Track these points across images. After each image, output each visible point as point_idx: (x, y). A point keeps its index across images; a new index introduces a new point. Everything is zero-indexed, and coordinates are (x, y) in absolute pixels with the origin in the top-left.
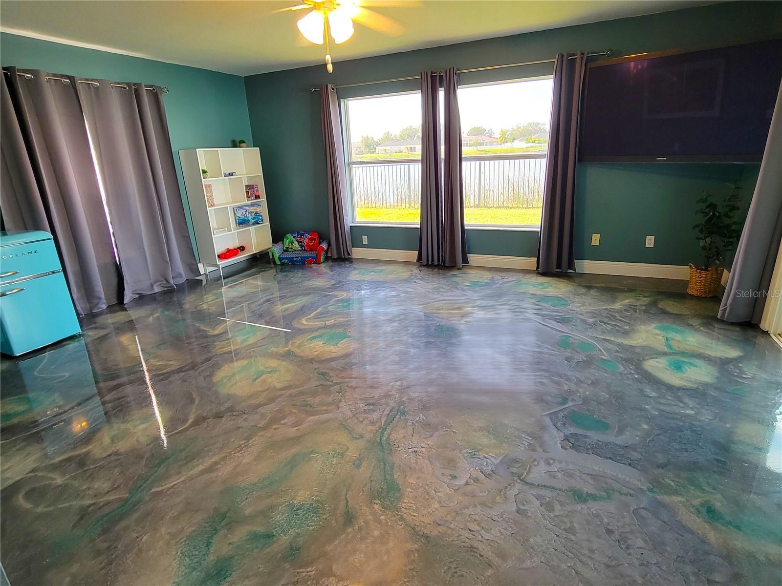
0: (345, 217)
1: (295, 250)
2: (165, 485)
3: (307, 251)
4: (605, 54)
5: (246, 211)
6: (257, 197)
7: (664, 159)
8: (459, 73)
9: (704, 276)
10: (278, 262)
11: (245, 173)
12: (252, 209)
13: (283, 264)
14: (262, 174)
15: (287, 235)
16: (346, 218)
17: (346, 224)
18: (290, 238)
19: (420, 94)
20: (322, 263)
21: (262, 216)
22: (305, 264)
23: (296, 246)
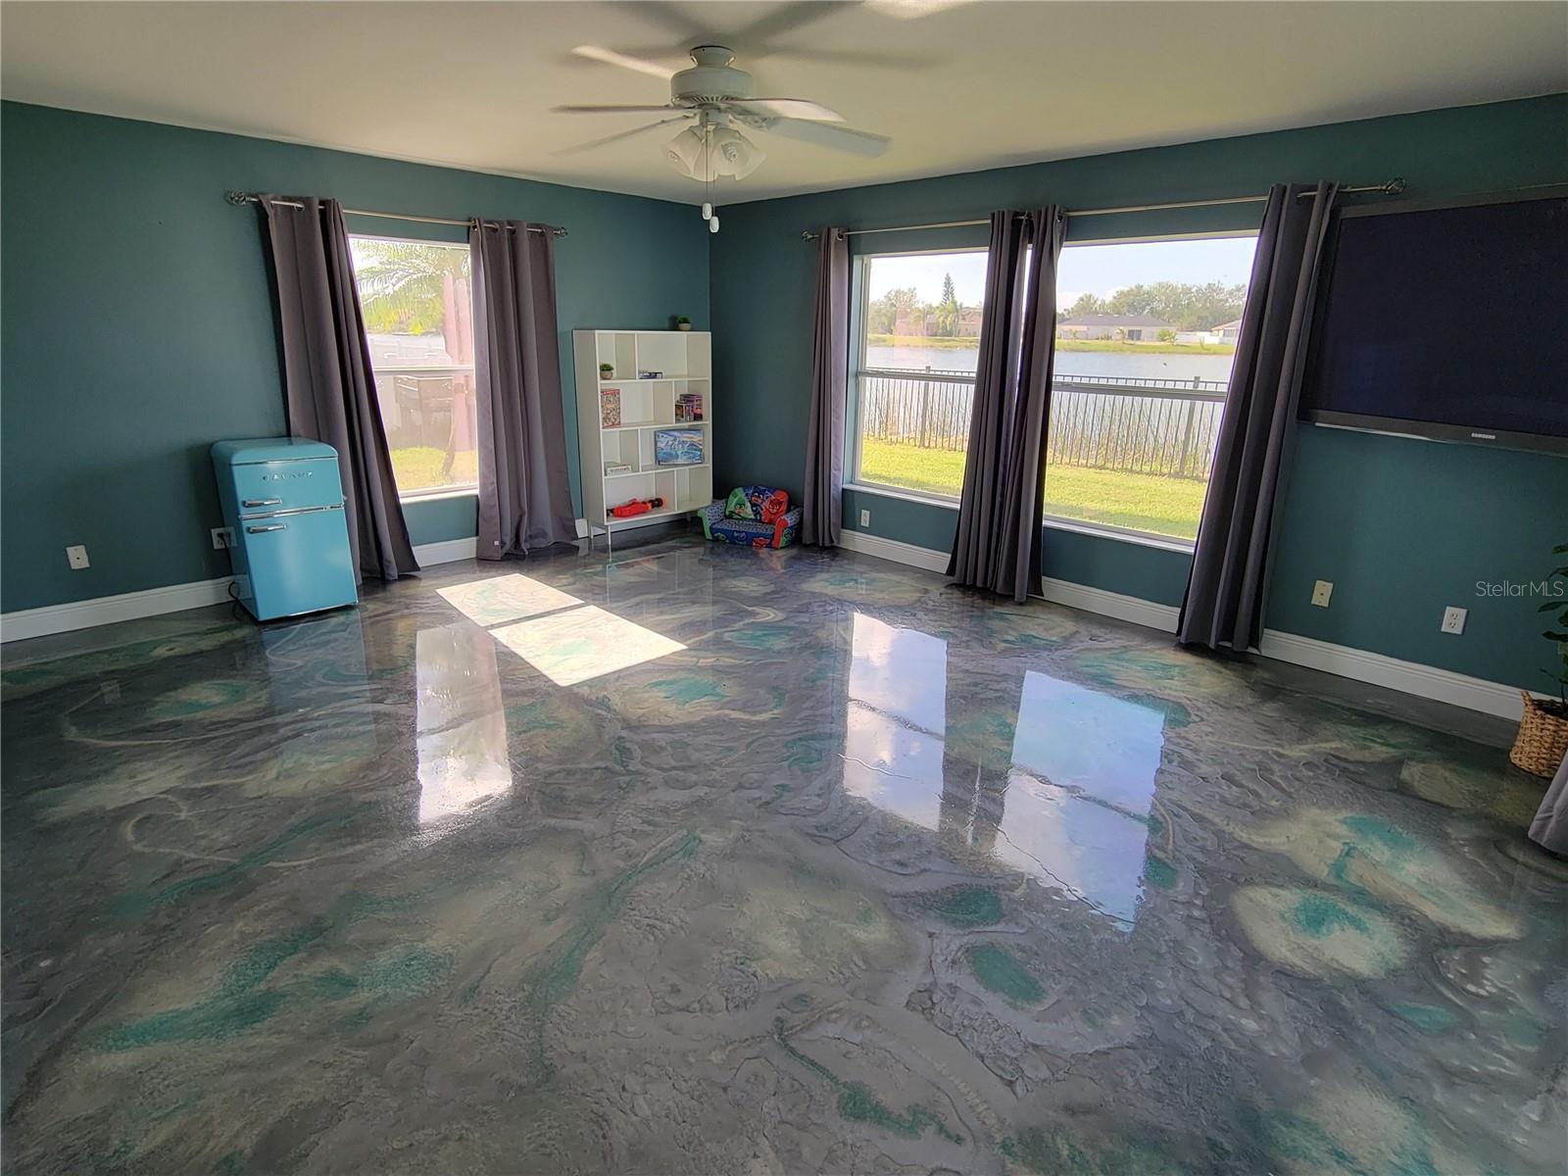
0: (833, 471)
1: (744, 519)
2: (289, 861)
3: (763, 523)
4: (1385, 190)
5: (675, 440)
6: (698, 417)
7: (1490, 437)
8: (1069, 217)
9: (1551, 728)
10: (708, 535)
11: (686, 373)
12: (686, 437)
13: (715, 540)
14: (710, 378)
15: (736, 490)
16: (835, 472)
17: (835, 485)
18: (740, 496)
19: (987, 254)
20: (781, 548)
21: (701, 450)
22: (751, 545)
23: (748, 512)
